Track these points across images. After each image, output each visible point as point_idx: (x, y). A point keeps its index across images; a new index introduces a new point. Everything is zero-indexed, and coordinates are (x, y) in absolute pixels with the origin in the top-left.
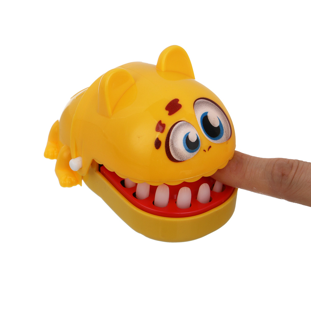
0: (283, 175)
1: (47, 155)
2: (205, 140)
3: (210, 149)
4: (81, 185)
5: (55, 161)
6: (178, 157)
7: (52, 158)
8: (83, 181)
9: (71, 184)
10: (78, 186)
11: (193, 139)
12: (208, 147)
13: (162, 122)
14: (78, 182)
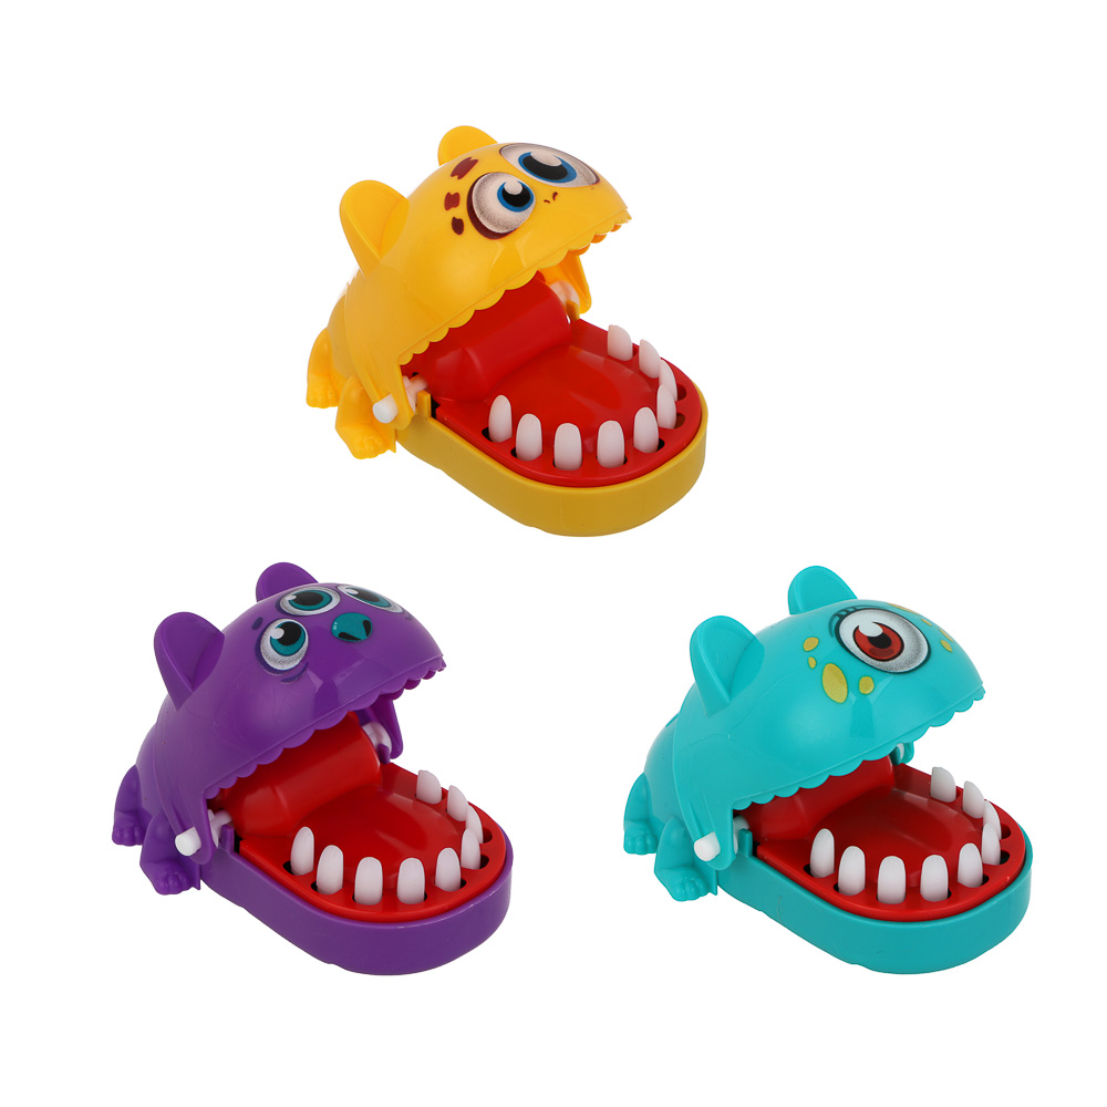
1: (312, 401)
2: (540, 187)
3: (557, 197)
4: (394, 451)
5: (333, 411)
6: (503, 227)
7: (325, 405)
8: (397, 444)
10: (389, 452)
11: (514, 188)
12: (551, 195)
13: (452, 193)
14: (387, 445)
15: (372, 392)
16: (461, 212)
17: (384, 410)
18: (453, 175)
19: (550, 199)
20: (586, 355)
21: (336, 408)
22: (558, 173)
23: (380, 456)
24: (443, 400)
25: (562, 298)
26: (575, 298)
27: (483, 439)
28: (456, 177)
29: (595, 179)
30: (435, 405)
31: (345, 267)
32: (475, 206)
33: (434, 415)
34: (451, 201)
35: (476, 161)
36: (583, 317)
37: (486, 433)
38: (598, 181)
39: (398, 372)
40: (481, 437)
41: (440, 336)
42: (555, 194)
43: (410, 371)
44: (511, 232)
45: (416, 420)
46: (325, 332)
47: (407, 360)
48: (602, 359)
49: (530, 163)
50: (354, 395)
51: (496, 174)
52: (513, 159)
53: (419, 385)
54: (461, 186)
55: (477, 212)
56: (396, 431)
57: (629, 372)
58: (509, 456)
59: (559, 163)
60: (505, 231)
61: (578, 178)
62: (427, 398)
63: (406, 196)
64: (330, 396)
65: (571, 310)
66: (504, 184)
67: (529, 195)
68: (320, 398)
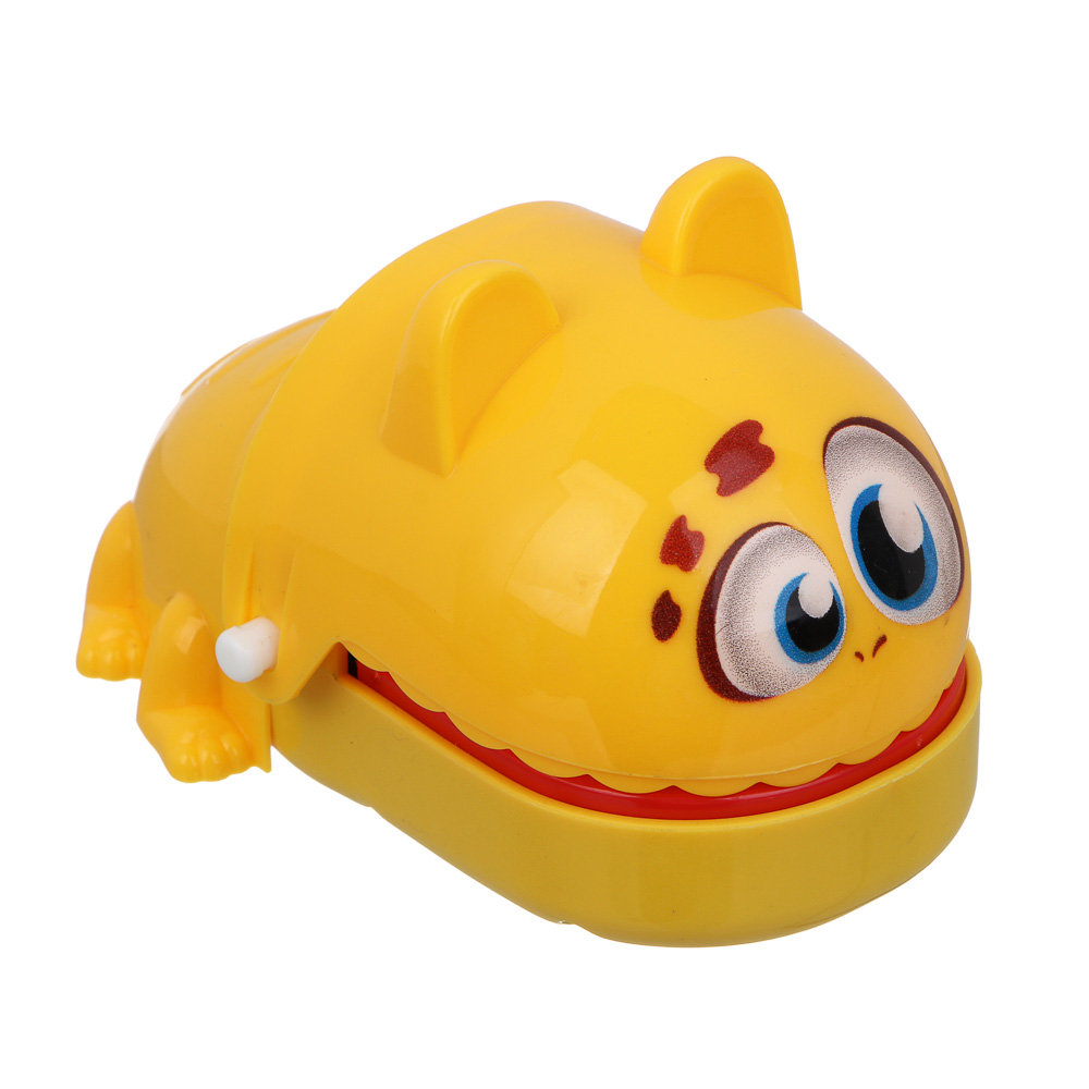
3: (882, 650)
6: (750, 680)
11: (816, 604)
12: (873, 642)
13: (691, 525)
35: (771, 460)
44: (759, 698)
51: (796, 536)
52: (845, 497)
64: (131, 653)
66: (801, 578)
67: (836, 630)
68: (109, 657)
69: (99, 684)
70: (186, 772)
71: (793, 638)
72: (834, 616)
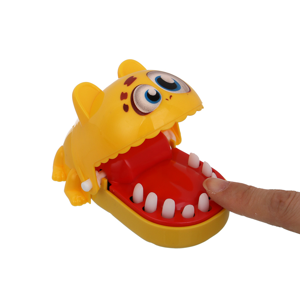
0: (281, 201)
1: (55, 178)
2: (165, 93)
3: (172, 98)
4: (90, 203)
5: (63, 183)
6: (146, 110)
7: (60, 180)
8: (92, 200)
9: (81, 203)
10: (87, 204)
11: (153, 93)
12: (169, 97)
13: (124, 92)
14: (87, 201)
15: (82, 177)
16: (128, 102)
17: (86, 185)
18: (125, 84)
19: (169, 98)
20: (177, 164)
21: (65, 182)
22: (173, 86)
23: (83, 205)
24: (113, 182)
25: (168, 138)
26: (174, 139)
27: (130, 202)
28: (126, 85)
29: (189, 90)
30: (109, 184)
31: (73, 119)
32: (134, 99)
33: (108, 189)
34: (124, 96)
35: (135, 78)
36: (177, 147)
37: (131, 199)
38: (190, 90)
39: (94, 169)
40: (129, 200)
41: (114, 157)
42: (171, 96)
43: (99, 169)
44: (150, 113)
45: (101, 191)
46: (62, 147)
47: (98, 165)
48: (185, 167)
49: (160, 81)
50: (73, 177)
51: (144, 85)
52: (153, 78)
53: (102, 175)
54: (128, 90)
55: (135, 102)
56: (91, 195)
57: (197, 174)
58: (141, 210)
59: (172, 82)
60: (147, 112)
61: (182, 90)
62: (106, 181)
63: (102, 90)
64: (62, 176)
65: (172, 144)
66: (148, 90)
67: (159, 96)
68: (58, 177)
69: (57, 183)
70: (74, 204)
71: (151, 100)
72: (158, 94)
